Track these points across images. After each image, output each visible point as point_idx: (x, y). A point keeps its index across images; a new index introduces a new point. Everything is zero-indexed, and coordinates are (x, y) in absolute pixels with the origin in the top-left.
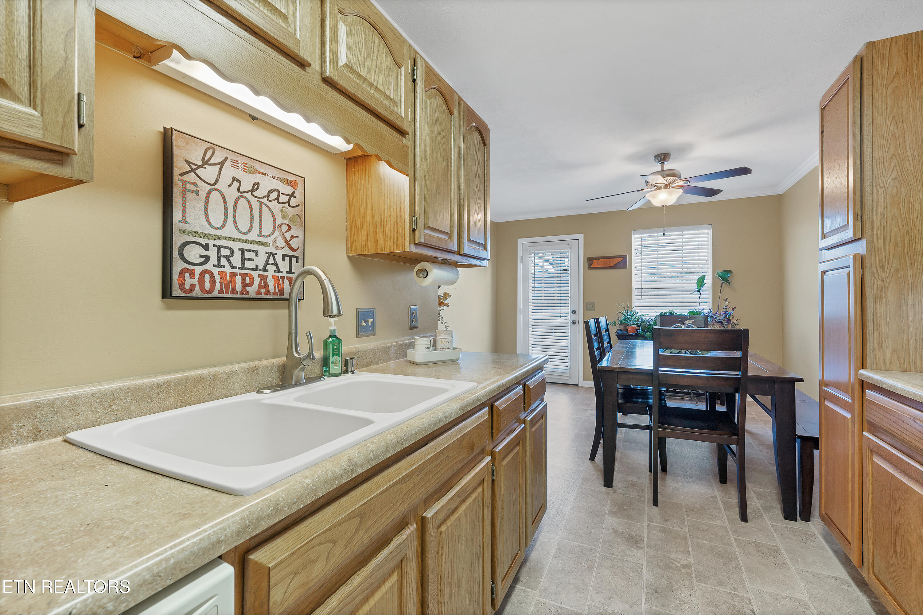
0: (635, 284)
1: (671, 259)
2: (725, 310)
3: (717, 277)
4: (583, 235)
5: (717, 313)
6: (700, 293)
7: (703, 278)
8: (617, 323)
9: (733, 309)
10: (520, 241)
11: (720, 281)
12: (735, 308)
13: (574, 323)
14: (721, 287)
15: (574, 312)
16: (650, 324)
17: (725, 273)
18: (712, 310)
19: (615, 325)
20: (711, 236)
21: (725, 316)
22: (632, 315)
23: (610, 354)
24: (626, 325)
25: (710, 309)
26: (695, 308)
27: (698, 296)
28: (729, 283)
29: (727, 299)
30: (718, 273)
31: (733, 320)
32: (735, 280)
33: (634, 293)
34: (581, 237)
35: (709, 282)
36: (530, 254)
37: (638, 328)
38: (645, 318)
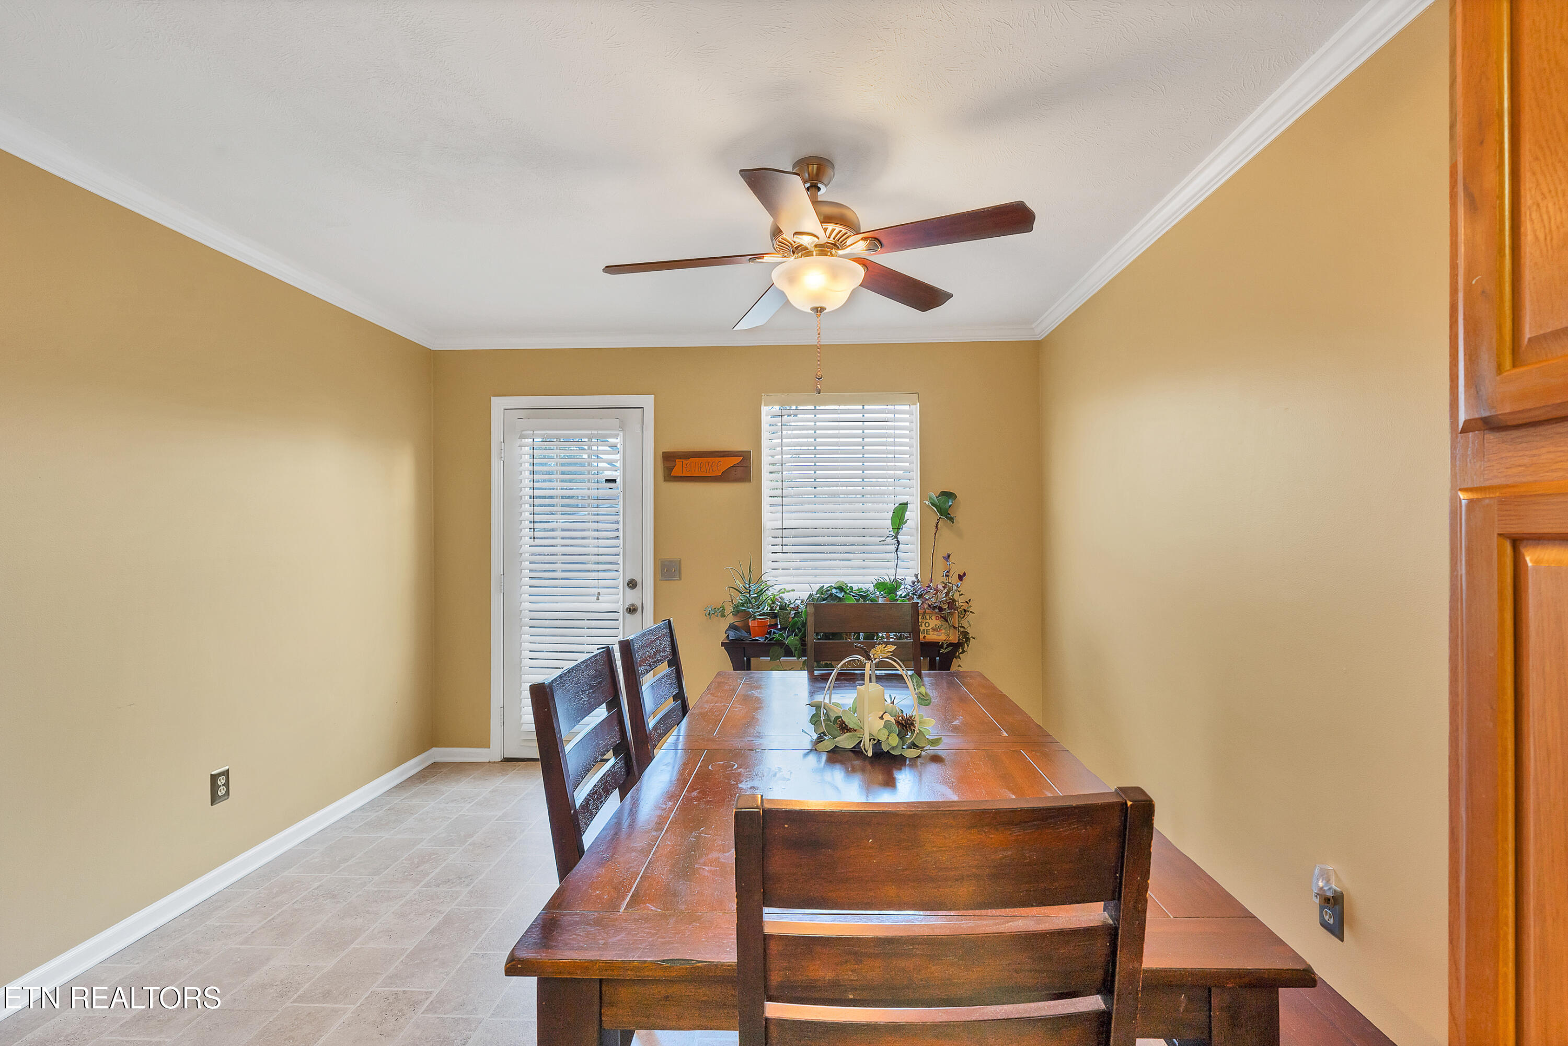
0: (770, 519)
1: (841, 440)
2: (944, 579)
3: (928, 506)
4: (651, 398)
5: (929, 586)
6: (898, 542)
7: (904, 506)
8: (729, 609)
9: (961, 578)
10: (499, 404)
11: (934, 516)
12: (964, 574)
13: (632, 610)
14: (937, 527)
15: (632, 584)
16: (797, 614)
17: (944, 498)
18: (919, 577)
19: (723, 616)
20: (916, 417)
21: (947, 594)
22: (761, 593)
23: (679, 730)
24: (747, 615)
25: (916, 576)
26: (888, 575)
27: (894, 547)
28: (952, 519)
29: (949, 556)
30: (930, 498)
31: (960, 601)
32: (962, 513)
33: (767, 541)
34: (648, 401)
35: (913, 516)
36: (522, 437)
37: (773, 622)
38: (787, 597)
